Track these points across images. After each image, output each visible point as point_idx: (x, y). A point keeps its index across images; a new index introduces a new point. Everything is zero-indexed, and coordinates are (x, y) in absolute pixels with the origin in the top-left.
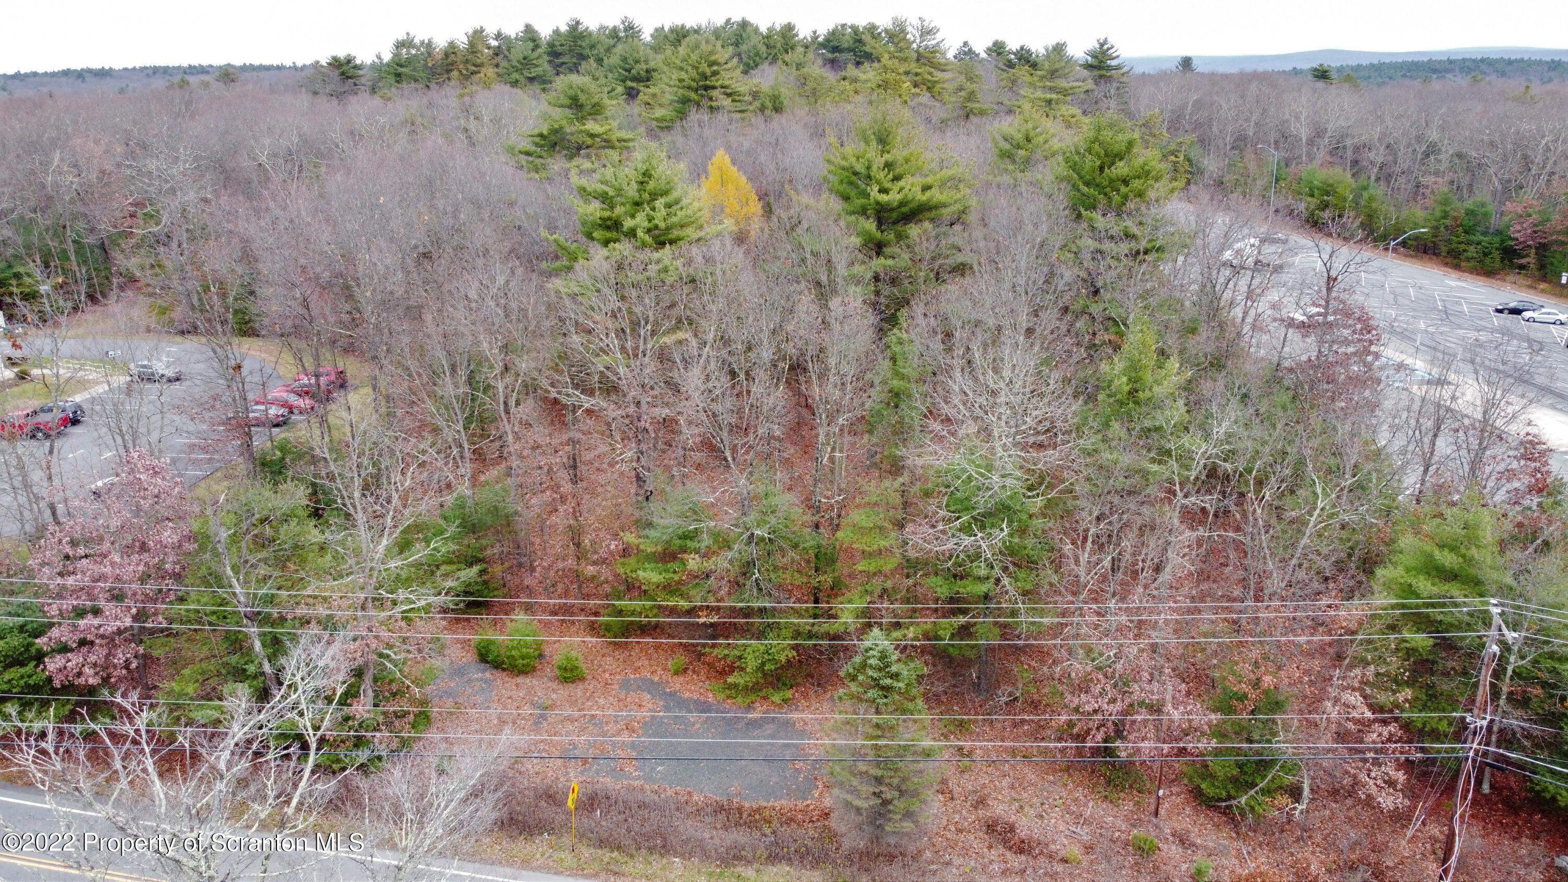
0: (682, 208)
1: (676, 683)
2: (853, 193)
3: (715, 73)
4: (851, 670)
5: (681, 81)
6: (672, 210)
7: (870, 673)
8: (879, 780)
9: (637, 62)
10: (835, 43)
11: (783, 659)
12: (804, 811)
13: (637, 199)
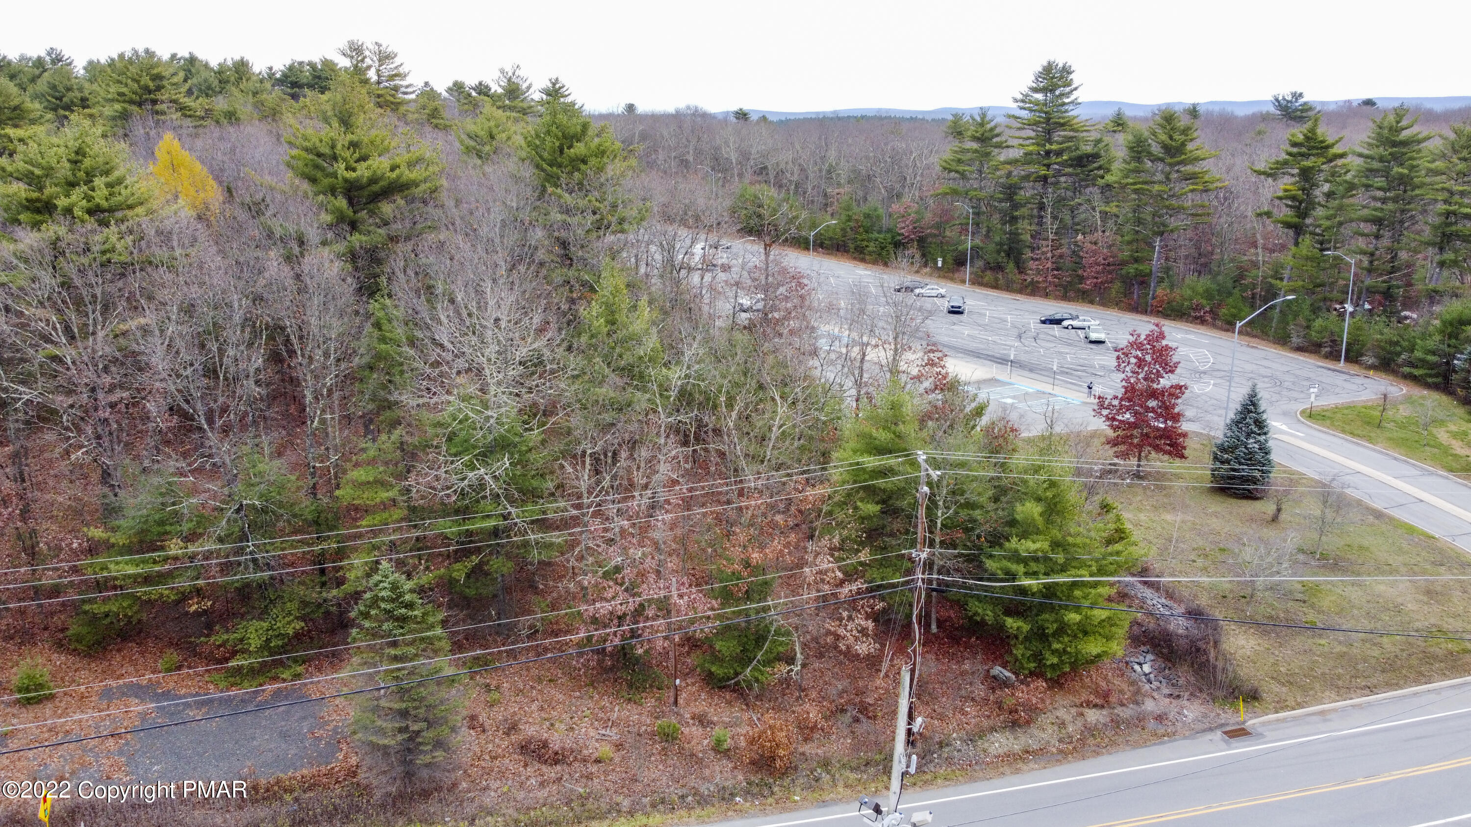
0: (126, 187)
1: (169, 682)
2: (319, 175)
3: (159, 88)
4: (362, 608)
5: (119, 94)
6: (116, 189)
7: (383, 605)
8: (404, 714)
9: (69, 89)
10: (293, 79)
11: (291, 632)
12: (330, 774)
13: (71, 178)
